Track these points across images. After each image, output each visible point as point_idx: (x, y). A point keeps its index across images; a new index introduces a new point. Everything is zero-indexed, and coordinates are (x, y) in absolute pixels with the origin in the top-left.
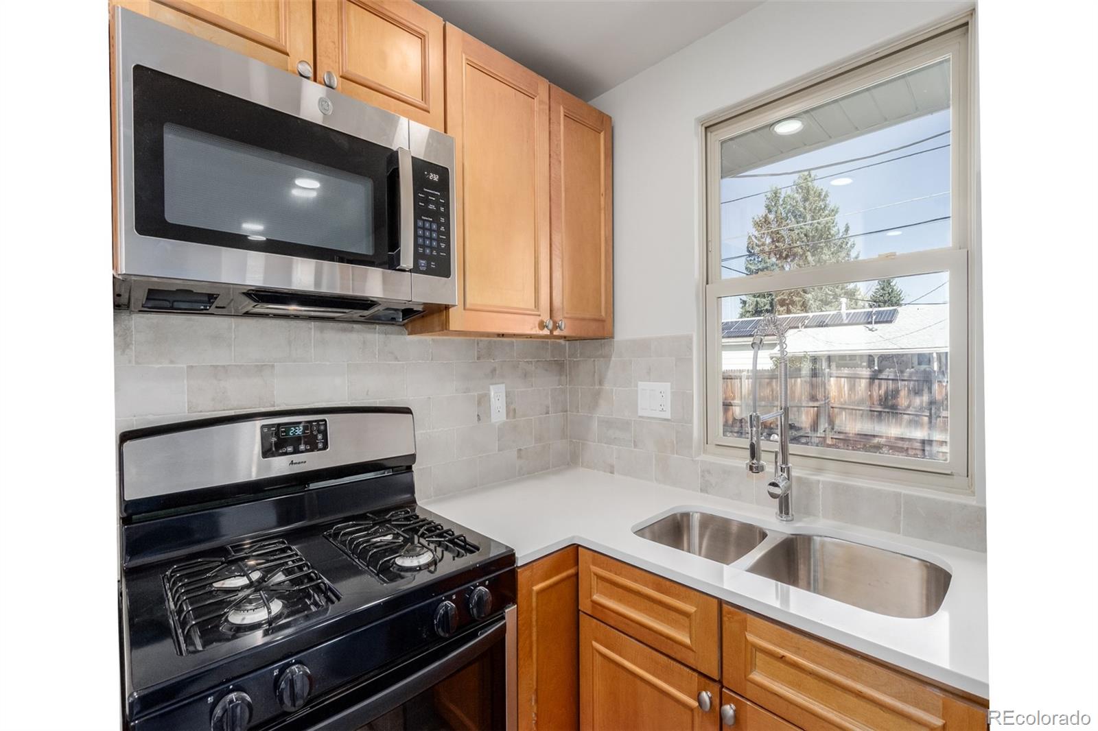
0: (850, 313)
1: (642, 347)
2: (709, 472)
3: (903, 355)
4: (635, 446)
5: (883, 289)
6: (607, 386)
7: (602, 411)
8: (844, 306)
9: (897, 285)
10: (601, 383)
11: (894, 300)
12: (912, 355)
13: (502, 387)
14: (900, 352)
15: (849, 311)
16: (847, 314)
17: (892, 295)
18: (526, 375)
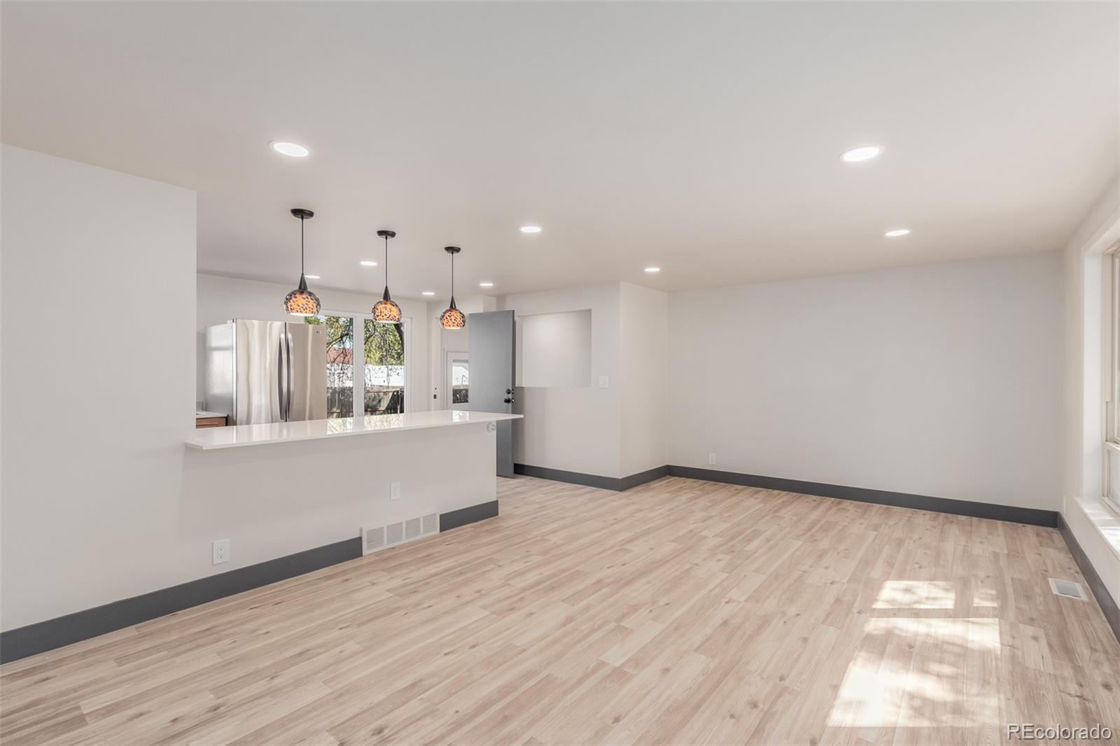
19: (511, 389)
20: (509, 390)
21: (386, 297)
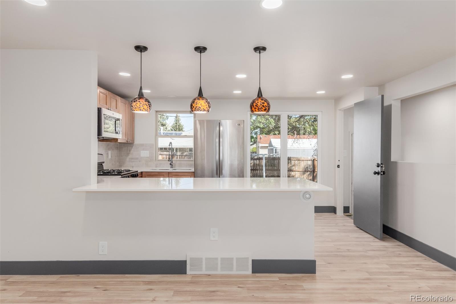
0: (165, 133)
1: (142, 145)
2: (157, 164)
3: (184, 148)
4: (140, 162)
5: (176, 124)
6: (131, 152)
7: (130, 156)
8: (162, 130)
9: (182, 123)
10: (130, 151)
11: (181, 128)
12: (187, 148)
13: (110, 151)
14: (183, 147)
15: (164, 132)
16: (163, 133)
17: (180, 126)
18: (113, 149)
19: (380, 163)
20: (378, 164)
21: (200, 94)
